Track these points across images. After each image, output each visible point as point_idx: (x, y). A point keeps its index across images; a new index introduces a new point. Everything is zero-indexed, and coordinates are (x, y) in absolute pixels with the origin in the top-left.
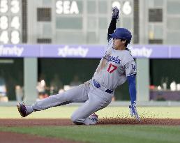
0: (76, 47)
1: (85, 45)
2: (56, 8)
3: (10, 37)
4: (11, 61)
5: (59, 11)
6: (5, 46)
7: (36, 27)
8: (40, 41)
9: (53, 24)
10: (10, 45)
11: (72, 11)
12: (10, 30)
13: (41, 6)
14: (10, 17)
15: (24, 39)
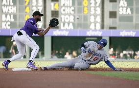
0: (129, 31)
1: (134, 30)
2: (119, 11)
3: (95, 26)
4: (96, 39)
5: (121, 13)
6: (93, 31)
7: (108, 21)
8: (111, 28)
9: (117, 19)
10: (95, 30)
11: (127, 13)
12: (95, 23)
13: (111, 10)
14: (95, 16)
15: (102, 27)
